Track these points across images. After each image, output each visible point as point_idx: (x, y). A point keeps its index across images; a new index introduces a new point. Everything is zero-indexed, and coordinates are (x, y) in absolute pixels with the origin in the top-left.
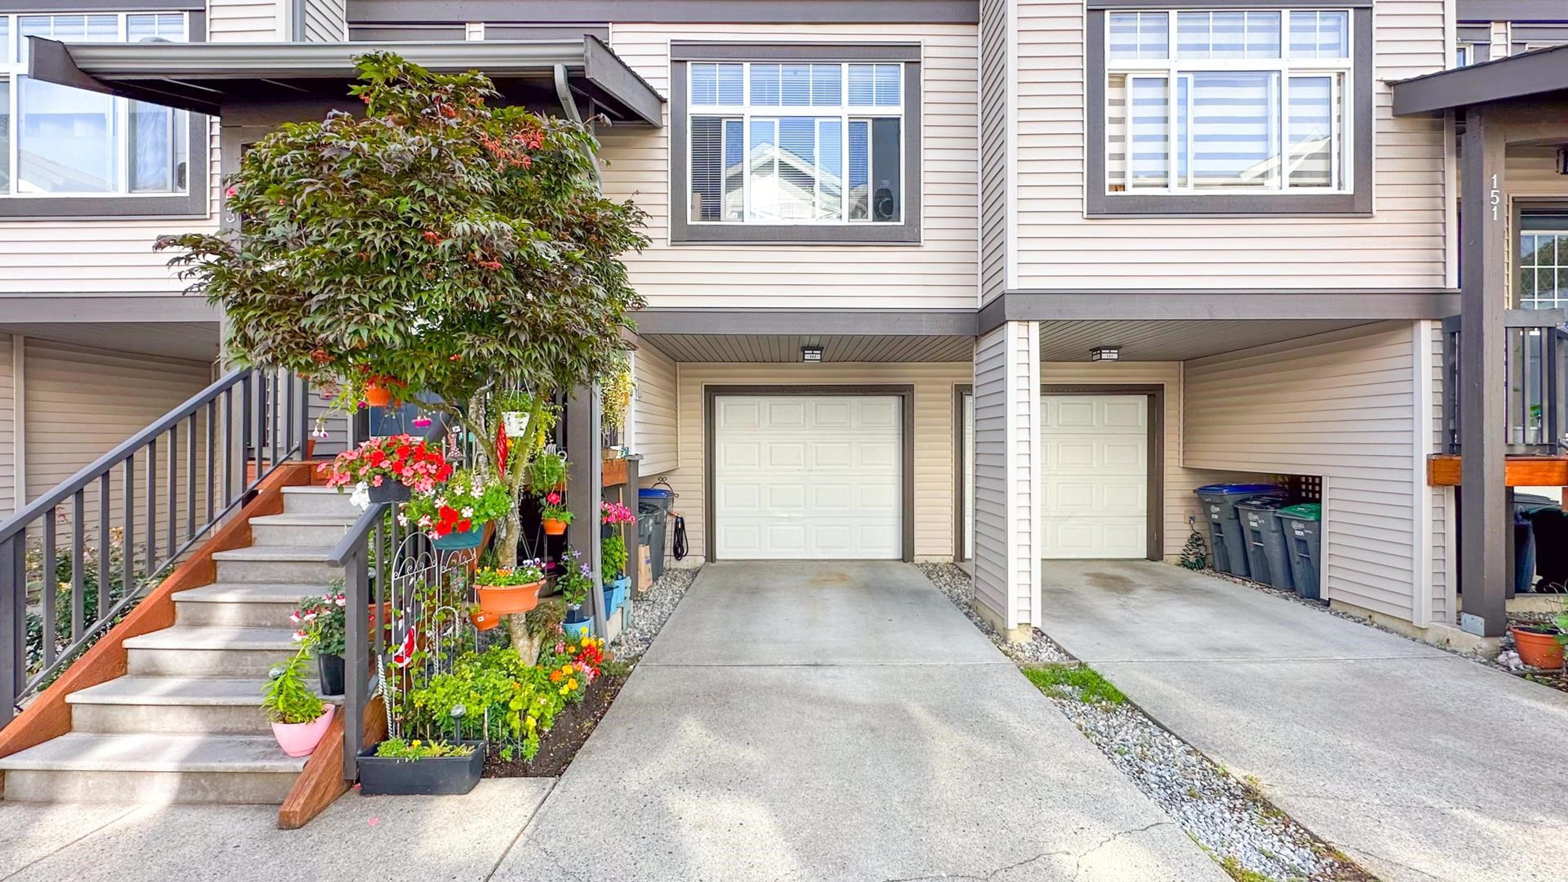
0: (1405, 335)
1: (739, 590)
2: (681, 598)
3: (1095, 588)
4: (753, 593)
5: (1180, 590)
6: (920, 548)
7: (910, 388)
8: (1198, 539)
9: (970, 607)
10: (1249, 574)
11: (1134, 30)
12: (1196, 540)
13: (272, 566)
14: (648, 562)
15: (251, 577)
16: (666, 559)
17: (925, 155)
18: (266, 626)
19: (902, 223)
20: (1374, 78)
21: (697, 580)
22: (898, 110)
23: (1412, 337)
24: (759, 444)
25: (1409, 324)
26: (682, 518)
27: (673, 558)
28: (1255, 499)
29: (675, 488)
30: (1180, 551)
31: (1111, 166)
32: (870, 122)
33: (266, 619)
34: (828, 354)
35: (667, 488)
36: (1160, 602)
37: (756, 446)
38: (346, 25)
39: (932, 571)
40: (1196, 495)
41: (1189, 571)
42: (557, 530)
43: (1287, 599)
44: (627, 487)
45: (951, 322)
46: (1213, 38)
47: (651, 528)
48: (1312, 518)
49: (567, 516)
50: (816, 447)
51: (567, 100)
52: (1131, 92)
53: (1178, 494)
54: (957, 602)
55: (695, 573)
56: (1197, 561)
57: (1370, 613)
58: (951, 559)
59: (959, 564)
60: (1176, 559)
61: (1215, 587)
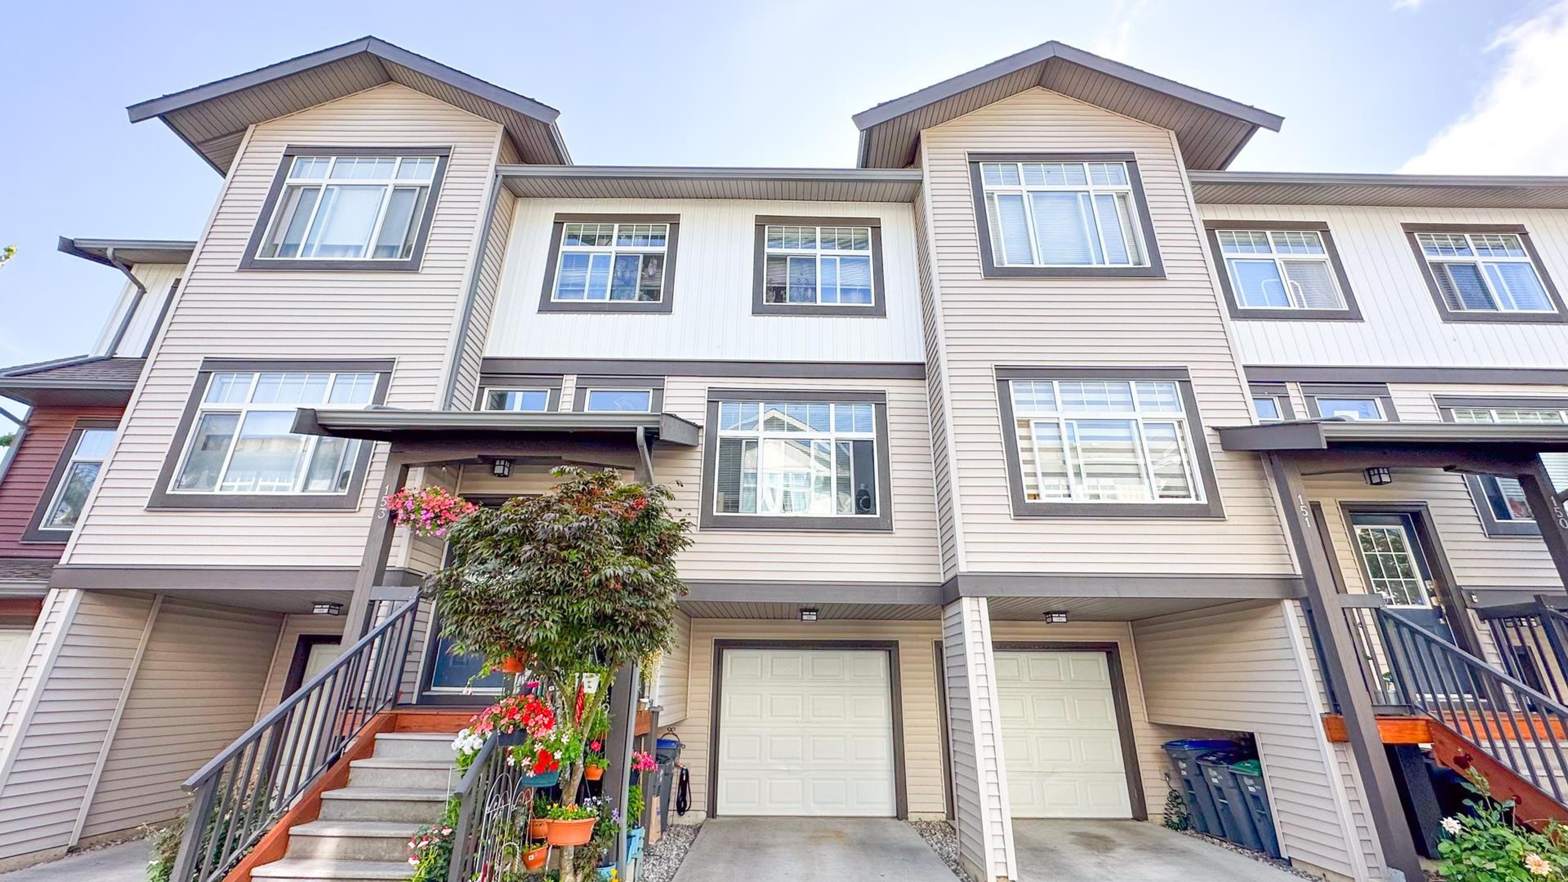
0: (1276, 612)
1: (741, 846)
2: (686, 853)
3: (1078, 847)
4: (755, 848)
5: (1157, 849)
6: (913, 805)
7: (896, 644)
8: (1177, 797)
9: (958, 864)
10: (1224, 836)
11: (1031, 391)
12: (1174, 798)
13: (367, 804)
14: (658, 813)
15: (348, 815)
16: (670, 813)
17: (892, 466)
18: (359, 859)
19: (878, 516)
20: (1203, 425)
21: (700, 835)
22: (872, 435)
23: (1282, 612)
24: (761, 695)
25: (1277, 602)
26: (687, 770)
27: (676, 813)
28: (1211, 755)
29: (683, 739)
30: (1161, 810)
31: (1026, 481)
32: (851, 443)
33: (360, 852)
34: (823, 614)
35: (676, 739)
36: (1136, 861)
37: (759, 697)
38: (479, 375)
39: (925, 829)
40: (1164, 750)
41: (1174, 832)
42: (595, 775)
43: (1257, 860)
44: (648, 737)
45: (920, 593)
46: (1085, 397)
47: (661, 779)
48: (1256, 774)
49: (605, 762)
50: (813, 699)
51: (642, 446)
52: (1034, 431)
53: (1149, 750)
54: (947, 859)
55: (697, 829)
56: (1180, 821)
57: (1323, 871)
58: (943, 817)
59: (951, 822)
60: (1160, 819)
61: (1191, 847)
